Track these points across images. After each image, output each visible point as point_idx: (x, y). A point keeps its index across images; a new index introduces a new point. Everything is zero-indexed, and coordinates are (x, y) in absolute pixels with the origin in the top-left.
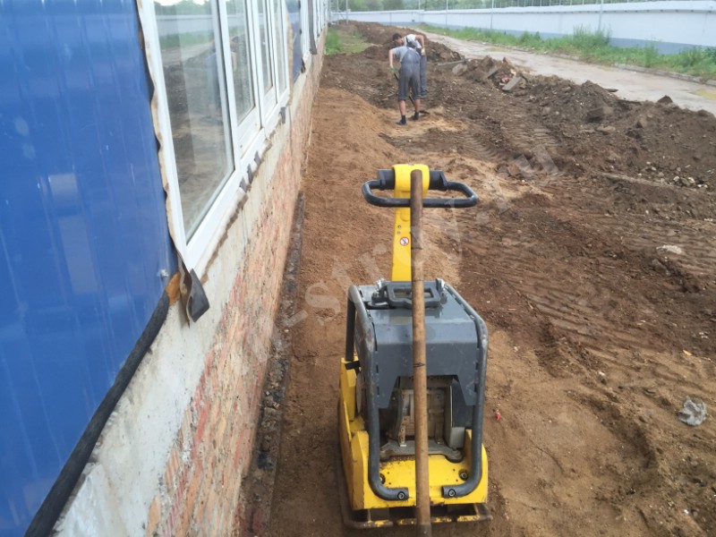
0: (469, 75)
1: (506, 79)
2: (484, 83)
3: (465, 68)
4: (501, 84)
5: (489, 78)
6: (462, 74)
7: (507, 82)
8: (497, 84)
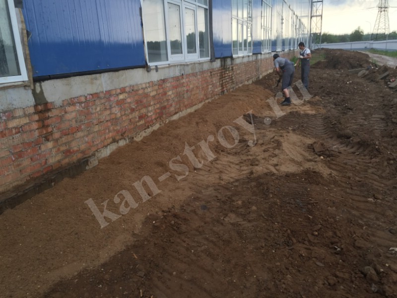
0: (368, 77)
1: (394, 79)
2: (377, 82)
3: (367, 72)
4: (389, 83)
5: (382, 79)
6: (364, 76)
7: (393, 81)
8: (386, 83)
